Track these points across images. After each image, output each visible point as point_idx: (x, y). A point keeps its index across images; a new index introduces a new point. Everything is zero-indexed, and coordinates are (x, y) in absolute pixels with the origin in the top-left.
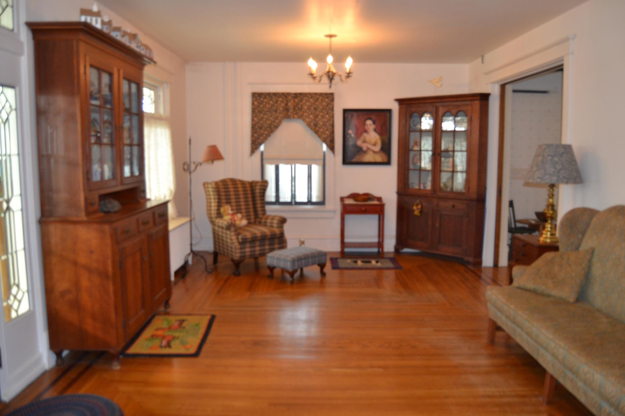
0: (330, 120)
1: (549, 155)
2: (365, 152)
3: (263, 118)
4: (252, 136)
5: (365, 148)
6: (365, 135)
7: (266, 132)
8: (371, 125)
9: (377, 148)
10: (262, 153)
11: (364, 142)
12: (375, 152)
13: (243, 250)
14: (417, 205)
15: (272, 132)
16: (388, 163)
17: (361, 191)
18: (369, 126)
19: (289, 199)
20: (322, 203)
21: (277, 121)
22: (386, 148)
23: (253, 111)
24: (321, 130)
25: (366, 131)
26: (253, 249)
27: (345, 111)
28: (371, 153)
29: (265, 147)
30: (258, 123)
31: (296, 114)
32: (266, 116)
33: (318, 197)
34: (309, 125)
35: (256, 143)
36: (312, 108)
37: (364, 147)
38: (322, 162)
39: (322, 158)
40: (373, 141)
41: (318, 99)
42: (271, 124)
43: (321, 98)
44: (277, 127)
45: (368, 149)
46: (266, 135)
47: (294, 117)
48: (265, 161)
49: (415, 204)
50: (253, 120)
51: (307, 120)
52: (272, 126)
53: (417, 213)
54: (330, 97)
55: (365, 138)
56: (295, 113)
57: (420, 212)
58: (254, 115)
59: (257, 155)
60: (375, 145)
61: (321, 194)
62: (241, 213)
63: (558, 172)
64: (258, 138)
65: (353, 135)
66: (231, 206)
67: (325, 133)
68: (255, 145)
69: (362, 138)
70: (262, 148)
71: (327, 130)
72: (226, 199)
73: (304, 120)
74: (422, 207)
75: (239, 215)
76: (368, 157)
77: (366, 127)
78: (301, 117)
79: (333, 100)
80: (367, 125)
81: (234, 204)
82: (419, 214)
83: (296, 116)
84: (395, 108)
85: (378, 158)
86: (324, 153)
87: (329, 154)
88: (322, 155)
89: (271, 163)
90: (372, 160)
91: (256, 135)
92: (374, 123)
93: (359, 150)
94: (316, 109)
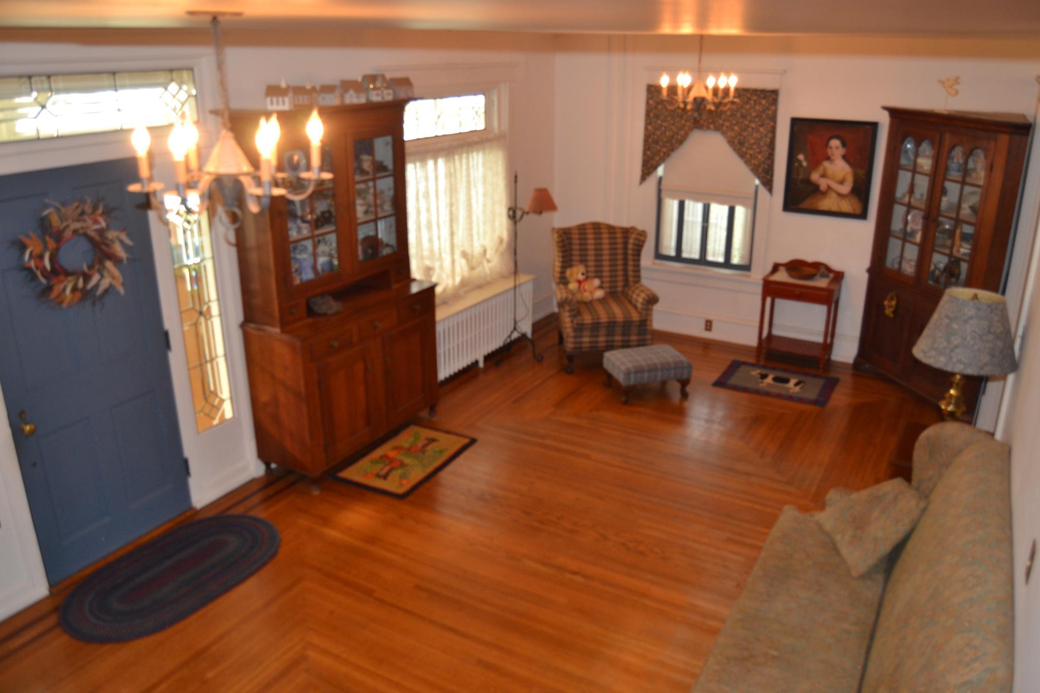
0: (766, 136)
1: (947, 317)
2: (824, 194)
3: (661, 126)
4: (645, 154)
5: (823, 187)
6: (826, 164)
7: (665, 150)
8: (837, 148)
9: (846, 189)
10: (660, 179)
11: (824, 176)
12: (841, 195)
13: (578, 340)
14: (892, 299)
15: (672, 150)
16: (863, 215)
17: (810, 258)
18: (834, 150)
19: (696, 255)
20: (745, 268)
21: (682, 133)
22: (861, 191)
23: (648, 115)
24: (751, 152)
25: (828, 158)
26: (594, 339)
27: (796, 123)
28: (834, 195)
29: (665, 170)
30: (654, 133)
31: (713, 122)
32: (665, 124)
33: (742, 257)
34: (731, 142)
35: (649, 165)
36: (738, 115)
37: (823, 184)
38: (751, 202)
39: (753, 196)
40: (840, 176)
41: (749, 99)
42: (673, 137)
43: (755, 98)
44: (681, 142)
45: (829, 188)
46: (664, 153)
47: (708, 128)
48: (663, 194)
49: (889, 297)
50: (646, 129)
51: (729, 134)
52: (674, 141)
53: (889, 312)
54: (771, 96)
55: (825, 170)
56: (710, 120)
57: (894, 312)
58: (648, 122)
59: (652, 182)
60: (842, 182)
61: (747, 253)
62: (600, 277)
63: (952, 350)
64: (652, 158)
65: (805, 164)
66: (587, 266)
67: (756, 158)
68: (648, 168)
69: (821, 169)
70: (660, 171)
71: (760, 152)
72: (581, 255)
73: (724, 133)
74: (897, 305)
75: (597, 282)
76: (828, 203)
77: (829, 151)
78: (718, 128)
79: (775, 102)
80: (831, 148)
81: (591, 263)
82: (891, 315)
83: (712, 126)
84: (884, 120)
85: (846, 206)
86: (757, 187)
87: (763, 191)
88: (753, 190)
89: (673, 198)
90: (834, 208)
91: (648, 153)
92: (844, 144)
93: (815, 190)
94: (743, 116)
